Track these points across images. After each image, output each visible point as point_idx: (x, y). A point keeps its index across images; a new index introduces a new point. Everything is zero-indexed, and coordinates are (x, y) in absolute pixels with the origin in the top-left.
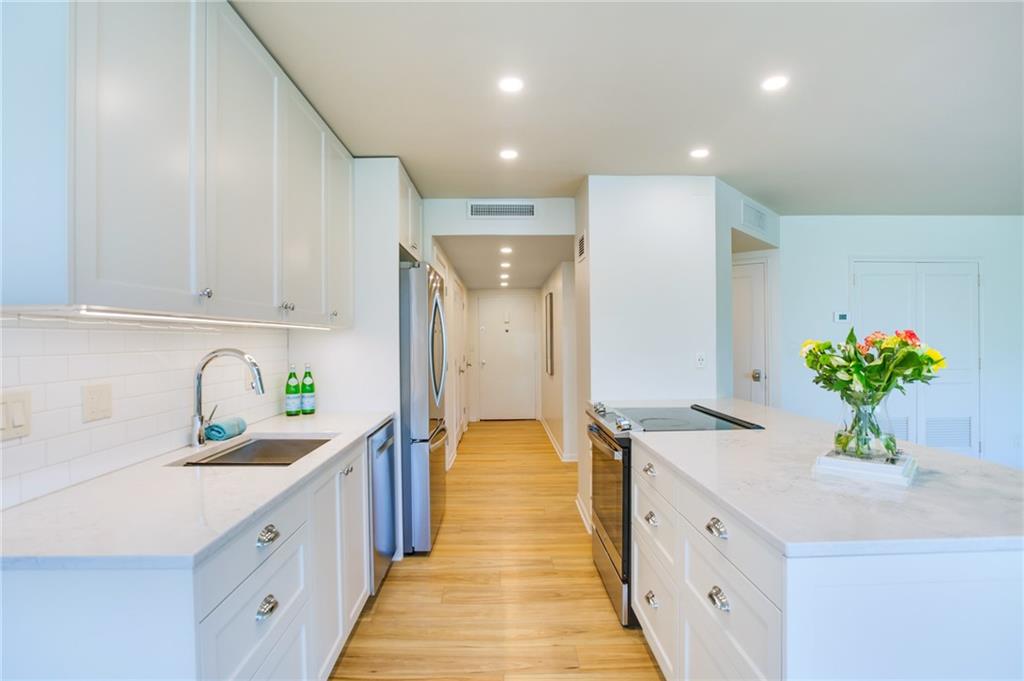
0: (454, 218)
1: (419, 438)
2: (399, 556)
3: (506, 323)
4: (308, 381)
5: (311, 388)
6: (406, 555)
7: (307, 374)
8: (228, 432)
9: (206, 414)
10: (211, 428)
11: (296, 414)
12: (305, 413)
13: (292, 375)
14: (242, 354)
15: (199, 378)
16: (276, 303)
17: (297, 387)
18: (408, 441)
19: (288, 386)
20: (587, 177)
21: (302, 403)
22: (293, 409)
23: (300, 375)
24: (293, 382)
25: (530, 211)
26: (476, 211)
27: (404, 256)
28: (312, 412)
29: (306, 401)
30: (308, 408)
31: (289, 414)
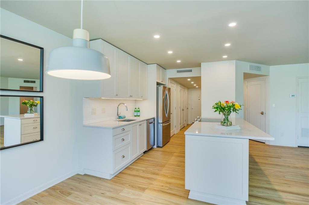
0: (173, 73)
1: (160, 122)
2: (155, 147)
3: (199, 97)
4: (139, 110)
5: (139, 111)
6: (157, 147)
7: (139, 108)
8: (123, 117)
9: (119, 114)
10: (120, 116)
11: (136, 116)
12: (138, 116)
13: (136, 108)
14: (124, 104)
15: (118, 108)
16: (129, 95)
17: (136, 111)
18: (158, 123)
19: (135, 111)
20: (201, 64)
21: (137, 114)
22: (136, 115)
23: (137, 108)
24: (136, 110)
25: (191, 71)
26: (178, 72)
27: (158, 84)
28: (139, 116)
29: (138, 114)
30: (138, 115)
31: (135, 116)
